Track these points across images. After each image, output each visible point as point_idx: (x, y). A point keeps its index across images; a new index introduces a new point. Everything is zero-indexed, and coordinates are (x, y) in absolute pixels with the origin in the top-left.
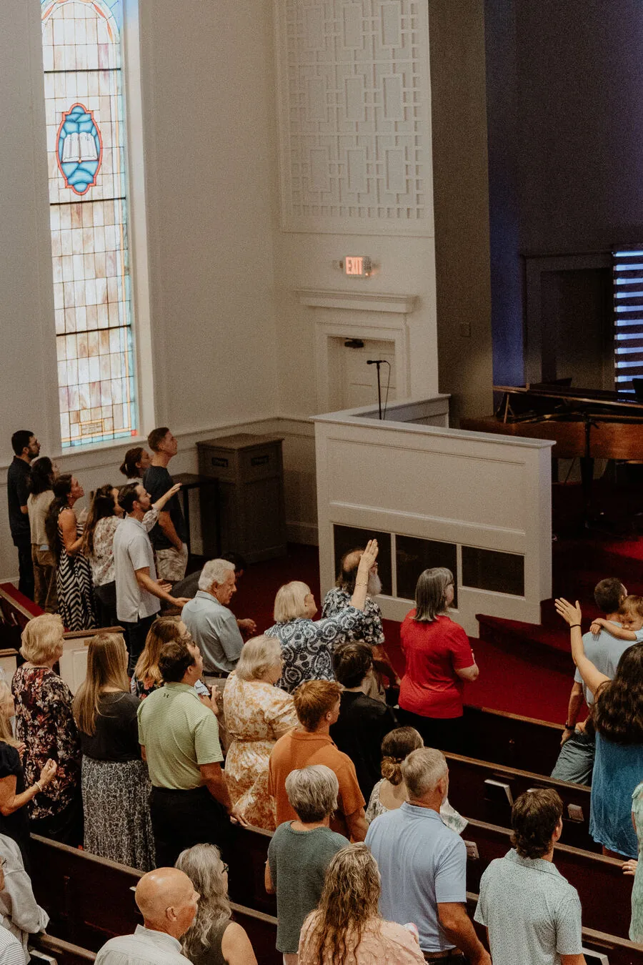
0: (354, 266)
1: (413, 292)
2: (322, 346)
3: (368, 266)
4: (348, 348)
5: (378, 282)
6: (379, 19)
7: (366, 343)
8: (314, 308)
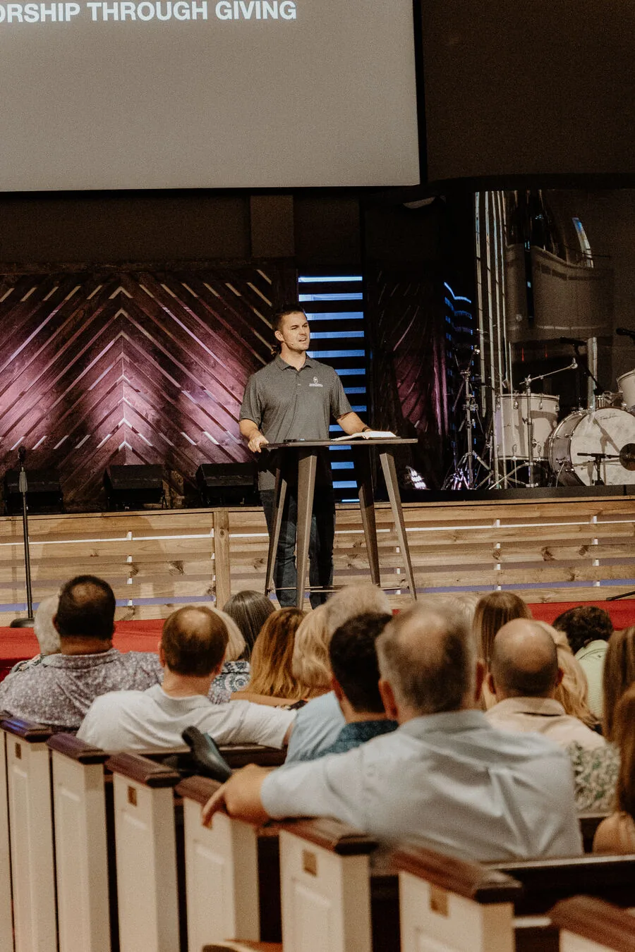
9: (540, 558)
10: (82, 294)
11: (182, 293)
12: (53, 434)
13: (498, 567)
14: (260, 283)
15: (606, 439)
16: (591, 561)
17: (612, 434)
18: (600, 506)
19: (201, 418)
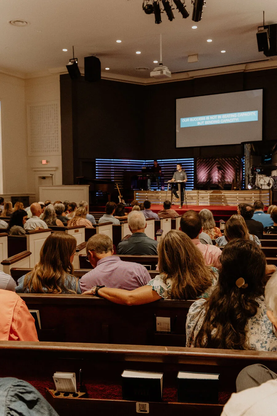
0: (44, 162)
1: (56, 166)
2: (37, 179)
3: (47, 162)
4: (42, 179)
5: (49, 165)
6: (50, 113)
7: (46, 178)
8: (35, 171)
9: (244, 199)
10: (212, 160)
11: (225, 159)
12: (207, 179)
13: (238, 200)
14: (237, 158)
15: (265, 182)
16: (252, 200)
17: (266, 181)
18: (254, 192)
19: (227, 177)
